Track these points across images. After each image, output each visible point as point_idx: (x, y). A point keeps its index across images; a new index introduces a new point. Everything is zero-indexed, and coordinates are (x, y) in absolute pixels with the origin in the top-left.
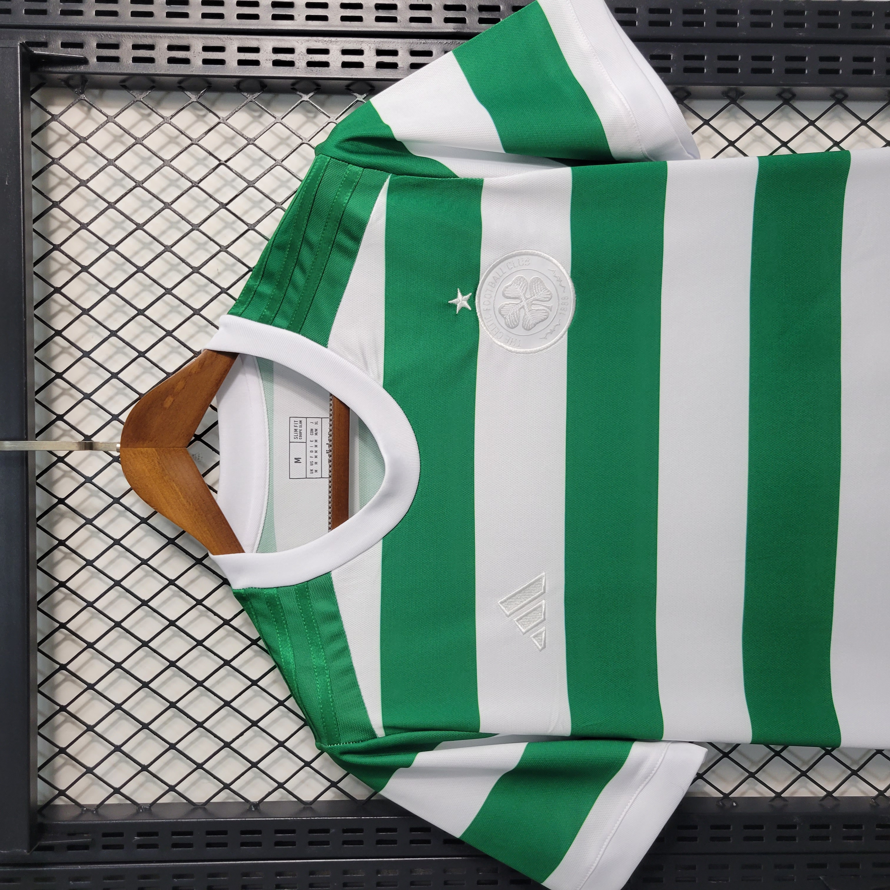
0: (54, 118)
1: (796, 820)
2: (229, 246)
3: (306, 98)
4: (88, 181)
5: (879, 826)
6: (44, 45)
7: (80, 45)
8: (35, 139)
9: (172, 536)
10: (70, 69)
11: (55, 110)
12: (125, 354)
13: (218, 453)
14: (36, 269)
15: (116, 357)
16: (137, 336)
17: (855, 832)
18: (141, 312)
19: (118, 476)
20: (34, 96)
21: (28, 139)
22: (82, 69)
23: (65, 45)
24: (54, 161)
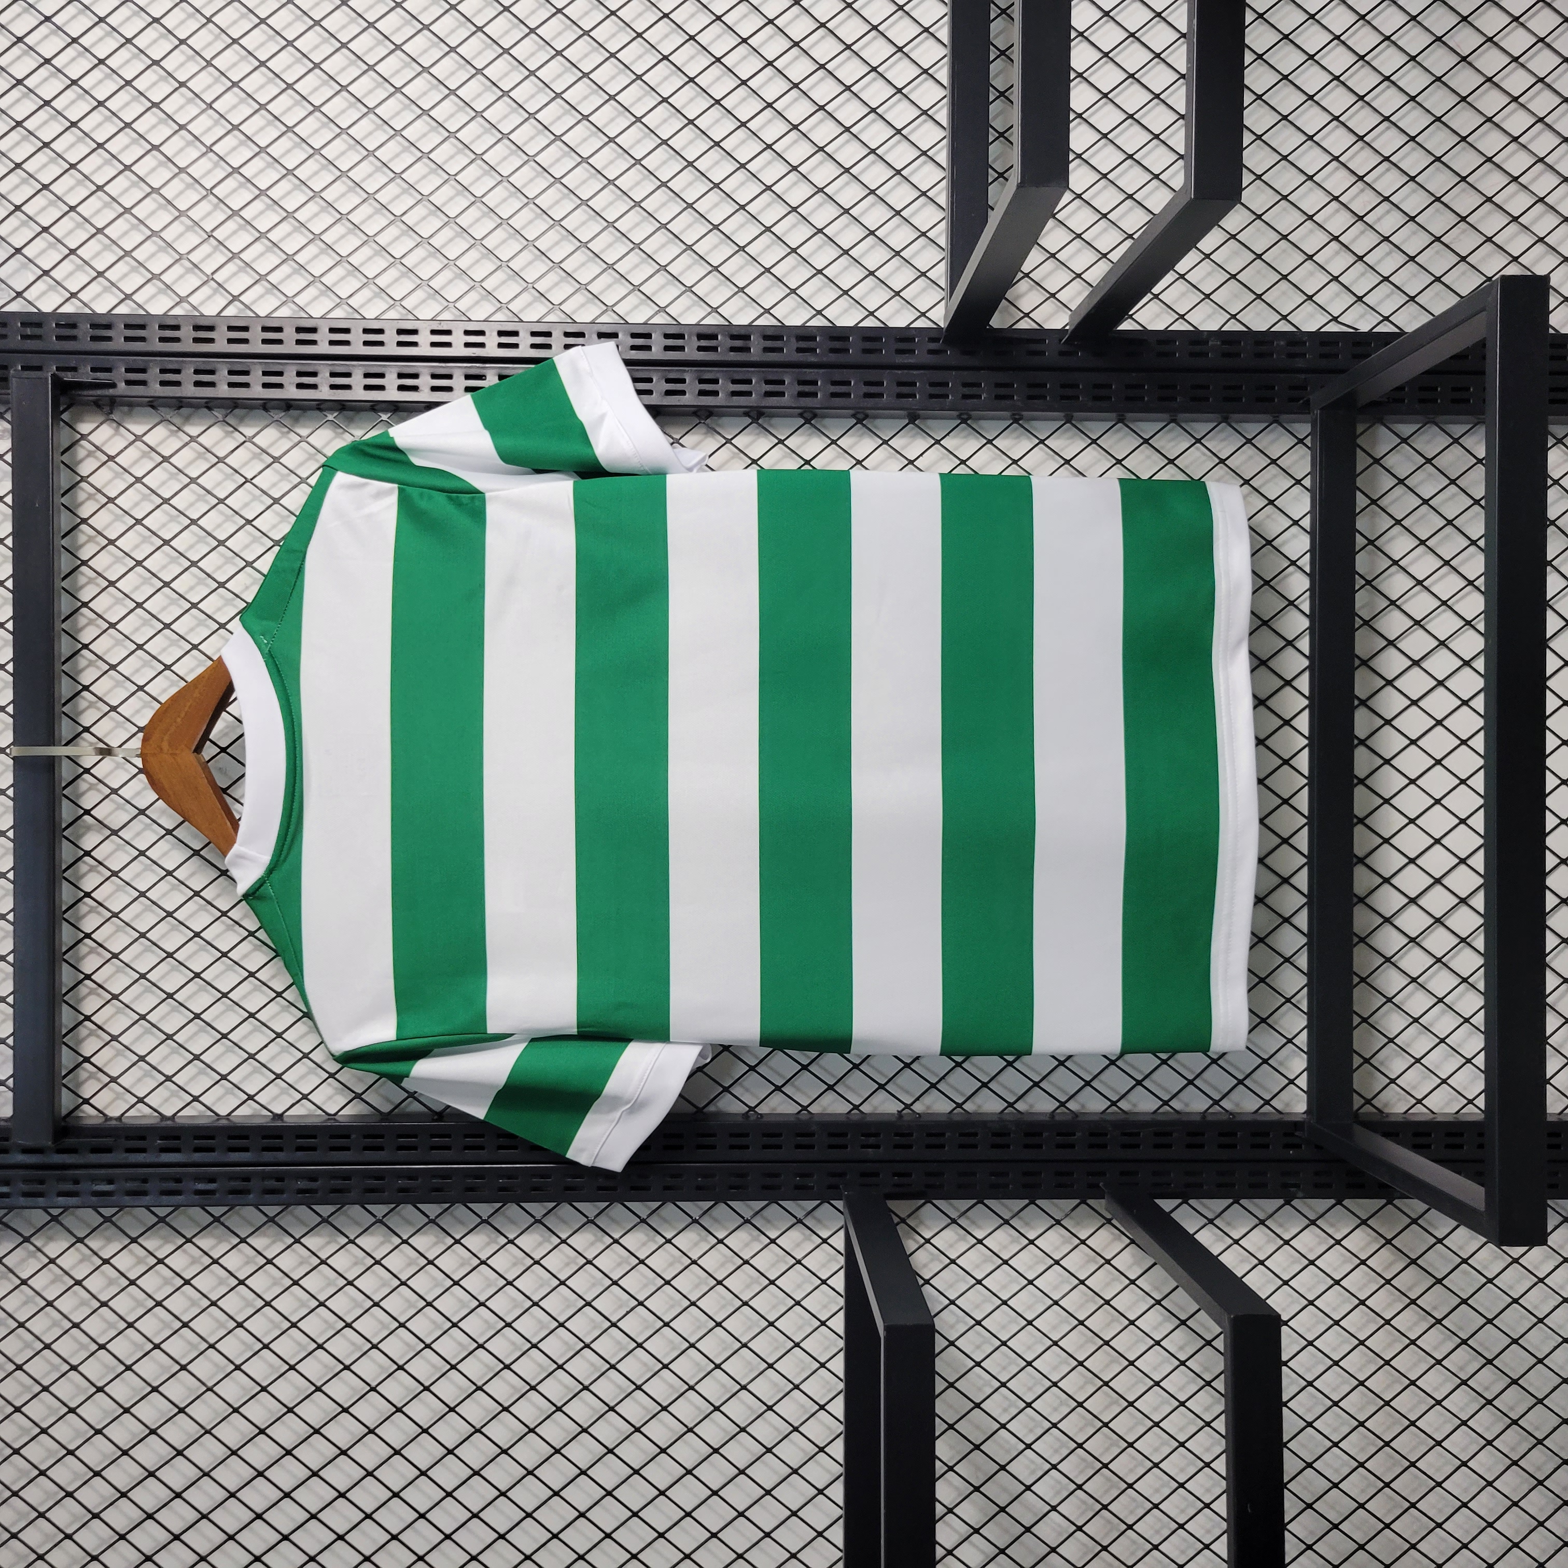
0: (84, 437)
1: (814, 1128)
2: (254, 561)
3: (330, 417)
4: (116, 498)
5: (896, 1135)
6: (74, 369)
7: (109, 370)
8: (65, 458)
9: (197, 847)
10: (99, 392)
11: (84, 428)
12: (152, 667)
13: (243, 765)
14: (64, 584)
15: (143, 670)
16: (164, 650)
17: (872, 1140)
18: (167, 626)
19: (144, 789)
20: (65, 416)
21: (58, 458)
22: (111, 392)
23: (94, 370)
24: (83, 479)
